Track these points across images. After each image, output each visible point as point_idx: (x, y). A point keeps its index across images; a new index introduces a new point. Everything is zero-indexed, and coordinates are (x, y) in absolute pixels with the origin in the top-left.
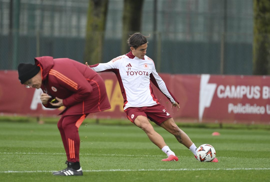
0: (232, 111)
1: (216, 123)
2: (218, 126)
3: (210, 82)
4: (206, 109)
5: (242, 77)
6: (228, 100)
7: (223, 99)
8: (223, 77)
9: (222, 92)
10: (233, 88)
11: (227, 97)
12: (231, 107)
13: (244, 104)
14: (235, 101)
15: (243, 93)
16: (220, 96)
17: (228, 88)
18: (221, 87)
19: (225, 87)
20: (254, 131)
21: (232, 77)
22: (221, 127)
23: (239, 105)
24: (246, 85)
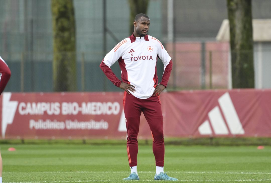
0: (34, 128)
1: (18, 138)
2: (20, 141)
3: (12, 99)
4: (9, 126)
5: (42, 94)
6: (29, 117)
7: (25, 116)
8: (24, 94)
9: (23, 109)
10: (34, 105)
11: (29, 114)
12: (32, 124)
13: (44, 120)
14: (36, 117)
15: (43, 110)
16: (22, 112)
17: (29, 105)
18: (23, 104)
19: (26, 104)
20: (54, 146)
21: (32, 95)
22: (23, 142)
23: (40, 121)
24: (46, 101)
